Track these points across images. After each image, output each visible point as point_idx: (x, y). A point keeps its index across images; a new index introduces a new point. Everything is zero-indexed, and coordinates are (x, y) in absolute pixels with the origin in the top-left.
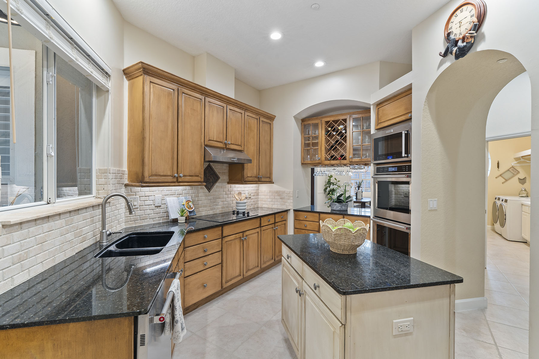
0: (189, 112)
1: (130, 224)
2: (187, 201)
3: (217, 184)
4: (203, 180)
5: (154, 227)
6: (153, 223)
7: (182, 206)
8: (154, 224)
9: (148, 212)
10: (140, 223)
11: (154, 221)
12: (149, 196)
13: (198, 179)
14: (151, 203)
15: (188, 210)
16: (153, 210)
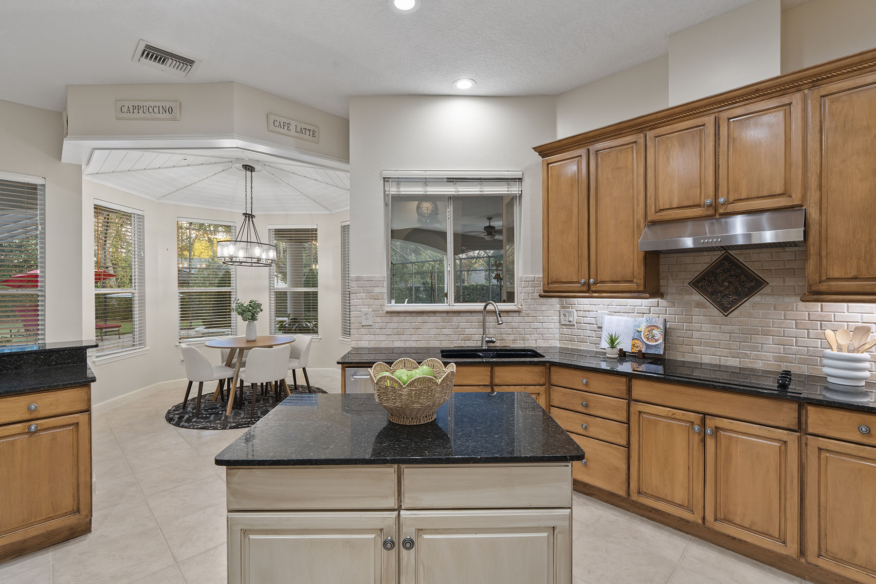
0: (609, 176)
1: (565, 344)
2: (649, 326)
3: (756, 299)
4: (641, 288)
5: (596, 357)
6: (595, 350)
7: (637, 334)
8: (597, 352)
9: (588, 333)
10: (577, 346)
11: (596, 347)
12: (589, 311)
13: (633, 286)
14: (593, 321)
15: (647, 342)
16: (595, 331)
